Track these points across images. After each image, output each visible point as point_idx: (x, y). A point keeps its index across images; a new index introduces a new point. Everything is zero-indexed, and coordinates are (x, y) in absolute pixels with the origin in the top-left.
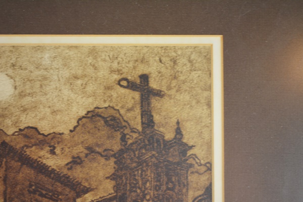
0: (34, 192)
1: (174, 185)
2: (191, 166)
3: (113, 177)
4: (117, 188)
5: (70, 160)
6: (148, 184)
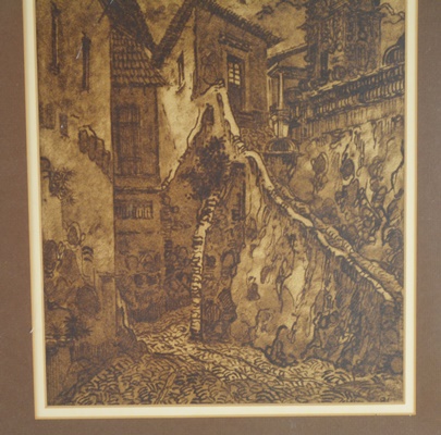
0: (225, 42)
1: (367, 35)
2: (384, 15)
3: (304, 27)
4: (308, 38)
5: (260, 9)
6: (340, 34)
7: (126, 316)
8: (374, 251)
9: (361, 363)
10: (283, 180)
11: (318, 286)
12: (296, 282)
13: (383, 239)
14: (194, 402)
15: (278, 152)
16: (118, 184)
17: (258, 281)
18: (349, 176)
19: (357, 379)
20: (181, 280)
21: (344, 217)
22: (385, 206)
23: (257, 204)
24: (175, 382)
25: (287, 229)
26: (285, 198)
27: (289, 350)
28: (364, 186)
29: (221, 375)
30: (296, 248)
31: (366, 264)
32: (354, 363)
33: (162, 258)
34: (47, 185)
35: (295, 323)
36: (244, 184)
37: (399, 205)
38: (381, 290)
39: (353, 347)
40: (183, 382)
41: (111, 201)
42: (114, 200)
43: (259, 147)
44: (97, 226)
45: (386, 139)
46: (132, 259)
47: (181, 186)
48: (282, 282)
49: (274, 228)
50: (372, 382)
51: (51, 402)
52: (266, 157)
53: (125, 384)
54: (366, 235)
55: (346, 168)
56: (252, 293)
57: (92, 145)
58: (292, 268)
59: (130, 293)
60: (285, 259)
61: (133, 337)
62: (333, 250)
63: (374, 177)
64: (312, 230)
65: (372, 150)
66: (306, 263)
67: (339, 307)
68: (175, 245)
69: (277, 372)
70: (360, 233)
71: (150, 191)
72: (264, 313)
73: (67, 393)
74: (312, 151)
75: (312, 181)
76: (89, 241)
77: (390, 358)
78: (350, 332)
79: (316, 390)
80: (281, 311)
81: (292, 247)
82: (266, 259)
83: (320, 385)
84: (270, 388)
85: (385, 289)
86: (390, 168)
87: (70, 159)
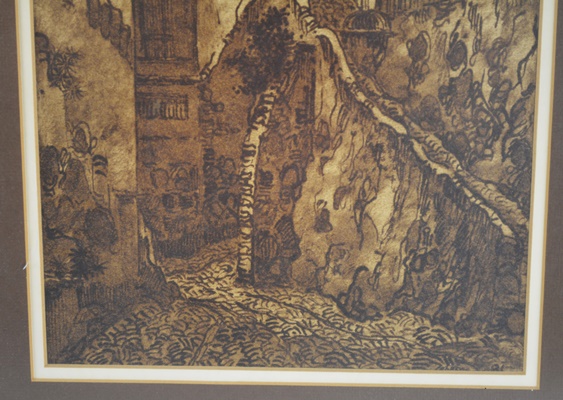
7: (151, 249)
8: (491, 168)
9: (468, 319)
10: (367, 69)
11: (412, 215)
12: (382, 208)
13: (503, 153)
14: (241, 364)
15: (362, 31)
16: (140, 71)
17: (330, 206)
18: (459, 64)
19: (461, 339)
20: (225, 203)
21: (450, 121)
22: (508, 108)
23: (330, 101)
24: (217, 337)
25: (371, 137)
26: (369, 94)
27: (369, 299)
28: (480, 80)
29: (278, 330)
30: (382, 163)
31: (479, 186)
32: (457, 318)
33: (201, 172)
34: (45, 71)
35: (379, 264)
36: (314, 74)
37: (528, 106)
38: (499, 222)
39: (458, 297)
40: (227, 337)
41: (131, 94)
42: (136, 93)
43: (335, 22)
44: (113, 128)
45: (513, 13)
46: (160, 173)
47: (227, 76)
48: (363, 209)
49: (354, 134)
50: (481, 344)
51: (53, 359)
52: (345, 38)
53: (150, 338)
54: (480, 146)
55: (456, 53)
56: (322, 222)
57: (106, 17)
58: (377, 190)
59: (157, 218)
60: (368, 178)
61: (161, 277)
62: (434, 166)
63: (493, 67)
64: (406, 139)
65: (493, 29)
66: (396, 183)
67: (439, 244)
68: (218, 155)
69: (353, 328)
70: (472, 144)
71: (185, 81)
72: (336, 249)
73: (75, 348)
74: (408, 30)
75: (407, 71)
76: (101, 148)
77: (507, 313)
78: (453, 277)
79: (405, 353)
80: (360, 248)
81: (378, 161)
82: (341, 177)
83: (410, 345)
84: (343, 348)
85: (504, 221)
86: (517, 54)
87: (75, 36)
